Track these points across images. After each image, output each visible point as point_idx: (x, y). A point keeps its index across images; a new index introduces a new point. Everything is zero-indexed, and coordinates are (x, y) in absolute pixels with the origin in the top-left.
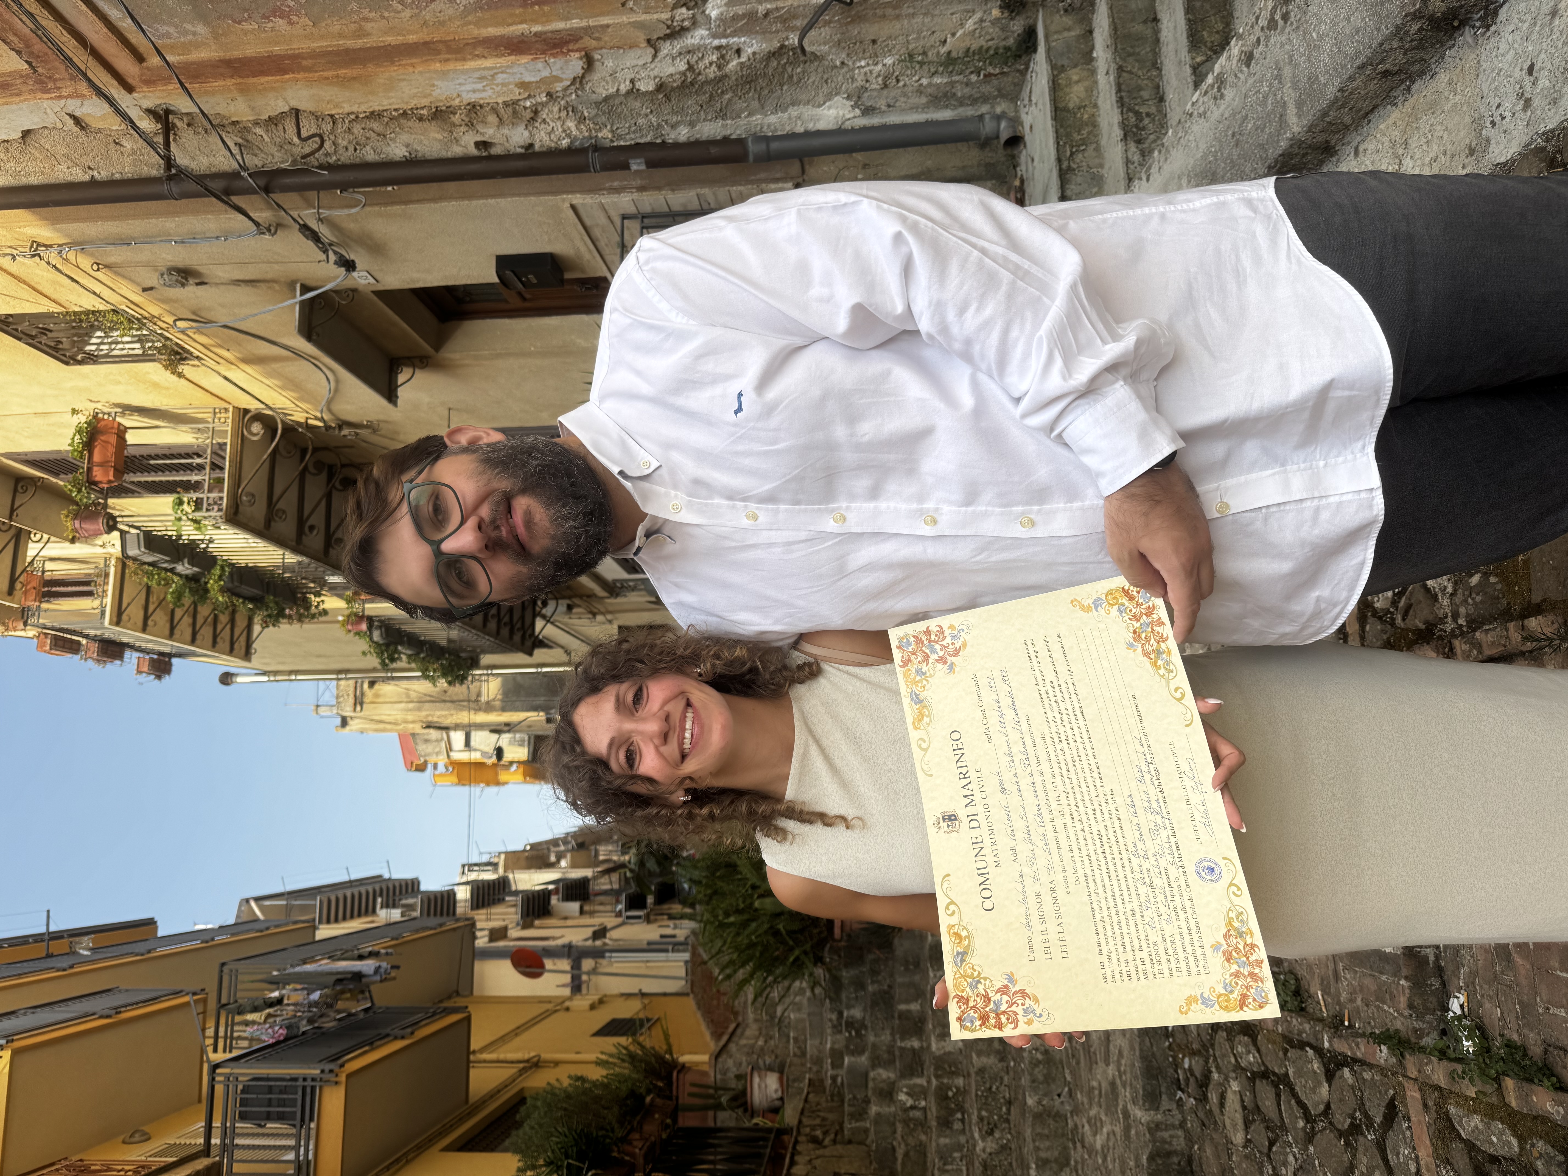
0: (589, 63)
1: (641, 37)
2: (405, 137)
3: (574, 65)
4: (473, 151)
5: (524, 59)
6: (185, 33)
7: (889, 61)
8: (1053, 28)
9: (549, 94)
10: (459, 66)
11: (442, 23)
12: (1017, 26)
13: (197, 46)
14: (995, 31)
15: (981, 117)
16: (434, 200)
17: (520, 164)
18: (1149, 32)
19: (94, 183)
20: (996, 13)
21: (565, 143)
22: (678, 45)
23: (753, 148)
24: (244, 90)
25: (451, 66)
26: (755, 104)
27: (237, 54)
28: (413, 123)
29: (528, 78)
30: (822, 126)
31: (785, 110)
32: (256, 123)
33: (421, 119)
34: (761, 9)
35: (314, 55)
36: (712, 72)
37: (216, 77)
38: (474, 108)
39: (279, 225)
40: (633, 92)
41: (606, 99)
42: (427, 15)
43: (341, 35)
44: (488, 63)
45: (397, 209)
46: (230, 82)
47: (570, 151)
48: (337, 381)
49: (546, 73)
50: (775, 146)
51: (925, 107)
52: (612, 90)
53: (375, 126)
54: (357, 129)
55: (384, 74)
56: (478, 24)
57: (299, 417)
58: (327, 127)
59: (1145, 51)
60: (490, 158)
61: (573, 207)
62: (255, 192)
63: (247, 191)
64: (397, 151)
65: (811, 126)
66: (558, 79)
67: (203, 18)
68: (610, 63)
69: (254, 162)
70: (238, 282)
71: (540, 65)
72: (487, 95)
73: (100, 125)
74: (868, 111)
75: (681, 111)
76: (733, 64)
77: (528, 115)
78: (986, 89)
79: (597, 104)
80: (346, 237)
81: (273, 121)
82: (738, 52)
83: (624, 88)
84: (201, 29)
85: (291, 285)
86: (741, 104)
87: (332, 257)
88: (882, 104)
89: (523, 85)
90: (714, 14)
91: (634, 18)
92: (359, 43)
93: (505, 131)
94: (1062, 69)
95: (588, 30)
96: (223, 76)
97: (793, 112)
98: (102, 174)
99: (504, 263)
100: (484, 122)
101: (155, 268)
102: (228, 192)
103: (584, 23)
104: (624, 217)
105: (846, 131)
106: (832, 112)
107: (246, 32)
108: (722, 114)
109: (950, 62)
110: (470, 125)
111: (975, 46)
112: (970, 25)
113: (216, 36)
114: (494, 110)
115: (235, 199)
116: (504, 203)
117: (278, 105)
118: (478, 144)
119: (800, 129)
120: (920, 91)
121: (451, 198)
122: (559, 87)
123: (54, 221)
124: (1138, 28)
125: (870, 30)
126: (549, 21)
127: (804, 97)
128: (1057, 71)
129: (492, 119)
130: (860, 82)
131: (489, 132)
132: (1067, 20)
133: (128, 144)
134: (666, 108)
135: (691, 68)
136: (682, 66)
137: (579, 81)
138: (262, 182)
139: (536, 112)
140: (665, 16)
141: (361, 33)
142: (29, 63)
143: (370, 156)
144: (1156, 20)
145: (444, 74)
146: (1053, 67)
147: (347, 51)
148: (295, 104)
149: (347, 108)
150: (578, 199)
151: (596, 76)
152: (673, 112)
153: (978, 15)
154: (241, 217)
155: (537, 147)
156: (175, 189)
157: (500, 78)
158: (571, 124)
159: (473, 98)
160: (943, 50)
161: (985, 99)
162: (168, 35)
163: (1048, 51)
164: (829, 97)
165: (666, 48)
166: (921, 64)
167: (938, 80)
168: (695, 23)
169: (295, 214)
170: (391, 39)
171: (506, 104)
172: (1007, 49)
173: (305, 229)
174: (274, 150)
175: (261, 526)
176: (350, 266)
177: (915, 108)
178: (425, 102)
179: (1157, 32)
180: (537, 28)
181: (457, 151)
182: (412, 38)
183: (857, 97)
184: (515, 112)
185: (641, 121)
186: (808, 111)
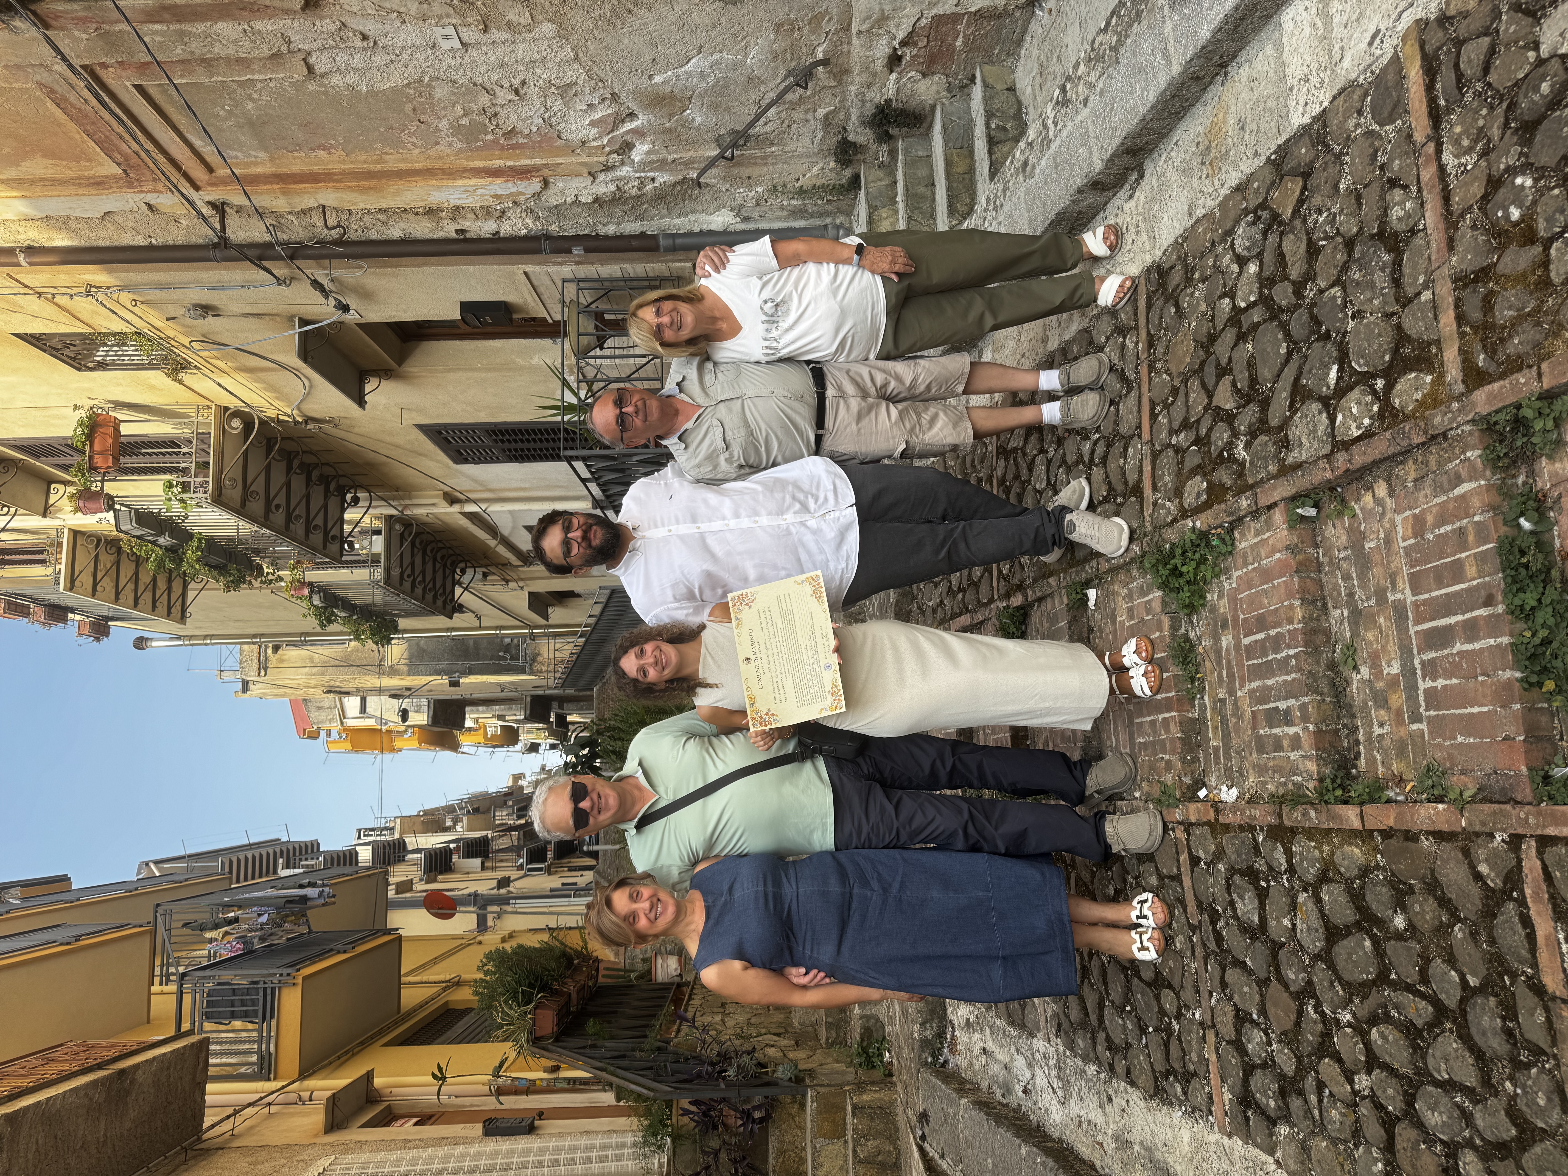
0: (546, 183)
1: (585, 171)
2: (403, 225)
3: (536, 185)
4: (454, 235)
5: (498, 181)
6: (250, 156)
7: (760, 189)
8: (870, 178)
9: (515, 203)
10: (450, 183)
11: (441, 158)
12: (848, 173)
13: (256, 164)
14: (833, 175)
15: (826, 226)
16: (419, 266)
17: (490, 246)
18: (929, 193)
19: (151, 248)
20: (832, 164)
21: (523, 232)
22: (610, 176)
23: (662, 242)
24: (286, 193)
25: (445, 182)
26: (665, 212)
27: (285, 170)
28: (411, 216)
29: (500, 192)
30: (713, 227)
31: (686, 216)
32: (290, 213)
33: (416, 214)
34: (670, 158)
35: (344, 173)
36: (634, 192)
37: (265, 183)
38: (457, 208)
39: (292, 278)
40: (577, 202)
41: (556, 206)
42: (431, 152)
43: (365, 162)
44: (472, 182)
45: (389, 270)
46: (275, 187)
47: (527, 238)
48: (311, 387)
49: (514, 190)
50: (679, 241)
51: (786, 219)
52: (561, 201)
53: (382, 217)
54: (367, 219)
55: (394, 186)
56: (467, 159)
57: (272, 413)
58: (343, 217)
59: (925, 206)
60: (466, 241)
61: (526, 273)
62: (282, 258)
63: (278, 258)
64: (395, 233)
65: (705, 227)
66: (523, 194)
67: (266, 149)
68: (560, 185)
69: (283, 236)
70: (246, 315)
71: (510, 185)
72: (469, 202)
73: (168, 210)
74: (746, 219)
75: (611, 215)
76: (650, 187)
77: (498, 214)
78: (828, 208)
79: (549, 209)
80: (343, 287)
81: (304, 212)
82: (653, 180)
83: (569, 200)
84: (261, 154)
85: (291, 318)
86: (654, 212)
87: (332, 302)
88: (755, 215)
89: (496, 196)
90: (637, 159)
91: (580, 160)
92: (379, 167)
93: (480, 223)
94: (876, 208)
95: (546, 166)
96: (271, 183)
97: (692, 217)
98: (159, 241)
99: (467, 307)
100: (464, 218)
101: (182, 305)
102: (260, 258)
103: (544, 162)
104: (564, 281)
105: (730, 233)
106: (720, 219)
107: (294, 158)
108: (641, 218)
109: (802, 192)
110: (454, 219)
111: (819, 183)
112: (815, 170)
113: (272, 159)
114: (473, 211)
115: (266, 263)
116: (471, 268)
117: (309, 202)
118: (457, 231)
119: (696, 229)
120: (782, 208)
121: (433, 264)
122: (522, 198)
123: (111, 272)
124: (921, 190)
125: (745, 172)
126: (519, 159)
127: (700, 208)
128: (872, 209)
129: (471, 216)
130: (740, 200)
131: (466, 224)
132: (880, 173)
133: (184, 222)
134: (600, 213)
135: (619, 188)
136: (613, 188)
137: (537, 195)
138: (289, 252)
139: (503, 212)
140: (601, 159)
141: (381, 161)
142: (125, 171)
143: (374, 235)
144: (933, 185)
145: (439, 188)
146: (870, 206)
147: (369, 172)
148: (322, 202)
149: (362, 206)
150: (529, 268)
151: (550, 192)
152: (604, 215)
153: (820, 165)
154: (262, 272)
155: (502, 234)
156: (218, 254)
157: (479, 192)
158: (529, 222)
159: (458, 203)
160: (797, 185)
161: (828, 214)
162: (236, 157)
163: (867, 195)
164: (718, 209)
165: (602, 177)
166: (783, 193)
167: (794, 202)
168: (623, 163)
169: (308, 272)
170: (402, 166)
171: (482, 207)
172: (842, 186)
173: (316, 284)
174: (300, 230)
175: (237, 504)
176: (345, 308)
177: (779, 219)
178: (422, 204)
179: (934, 194)
180: (510, 163)
181: (441, 234)
182: (418, 166)
183: (738, 210)
184: (488, 213)
185: (581, 221)
186: (703, 218)
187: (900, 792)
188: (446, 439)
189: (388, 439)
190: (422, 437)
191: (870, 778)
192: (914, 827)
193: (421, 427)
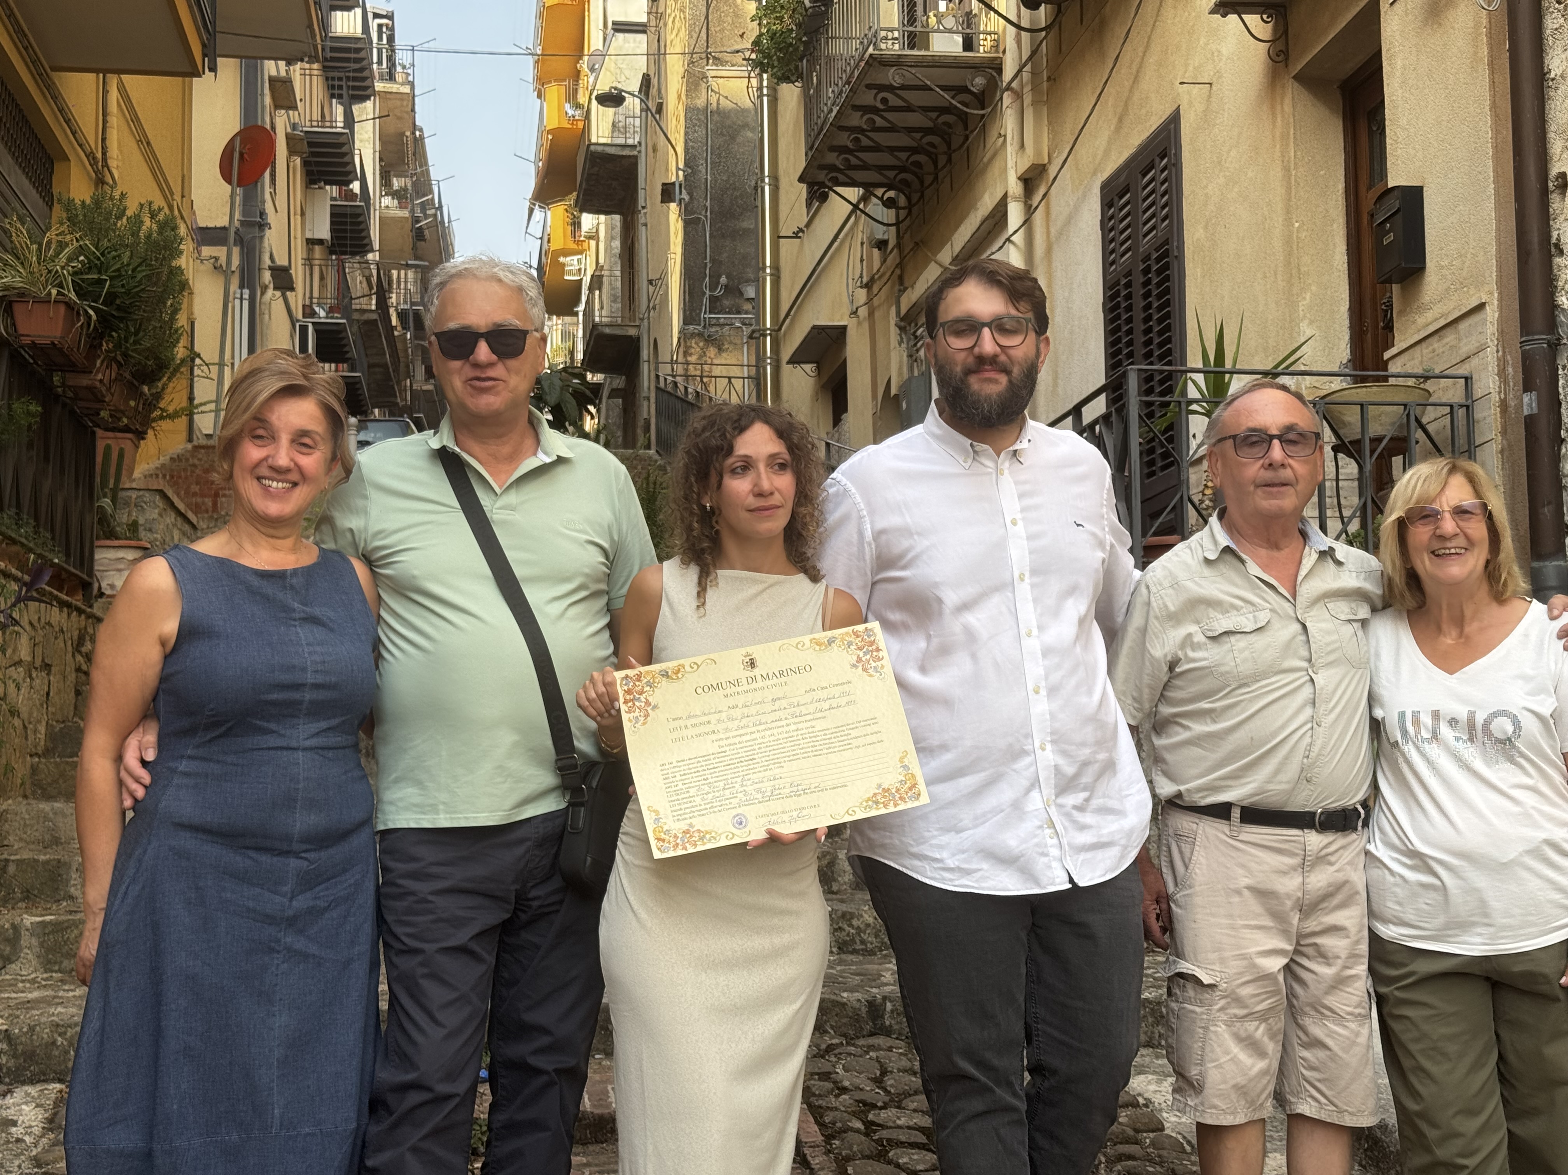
4: (1555, 168)
16: (1494, 106)
17: (1535, 235)
45: (1485, 52)
47: (1552, 308)
60: (1545, 190)
61: (1483, 305)
64: (1558, 62)
99: (1414, 198)
104: (1468, 379)
116: (1490, 203)
118: (1564, 177)
143: (1551, 22)
150: (1493, 312)
187: (491, 960)
188: (1151, 166)
189: (1152, 60)
190: (1154, 123)
191: (521, 901)
192: (425, 983)
193: (1174, 120)
